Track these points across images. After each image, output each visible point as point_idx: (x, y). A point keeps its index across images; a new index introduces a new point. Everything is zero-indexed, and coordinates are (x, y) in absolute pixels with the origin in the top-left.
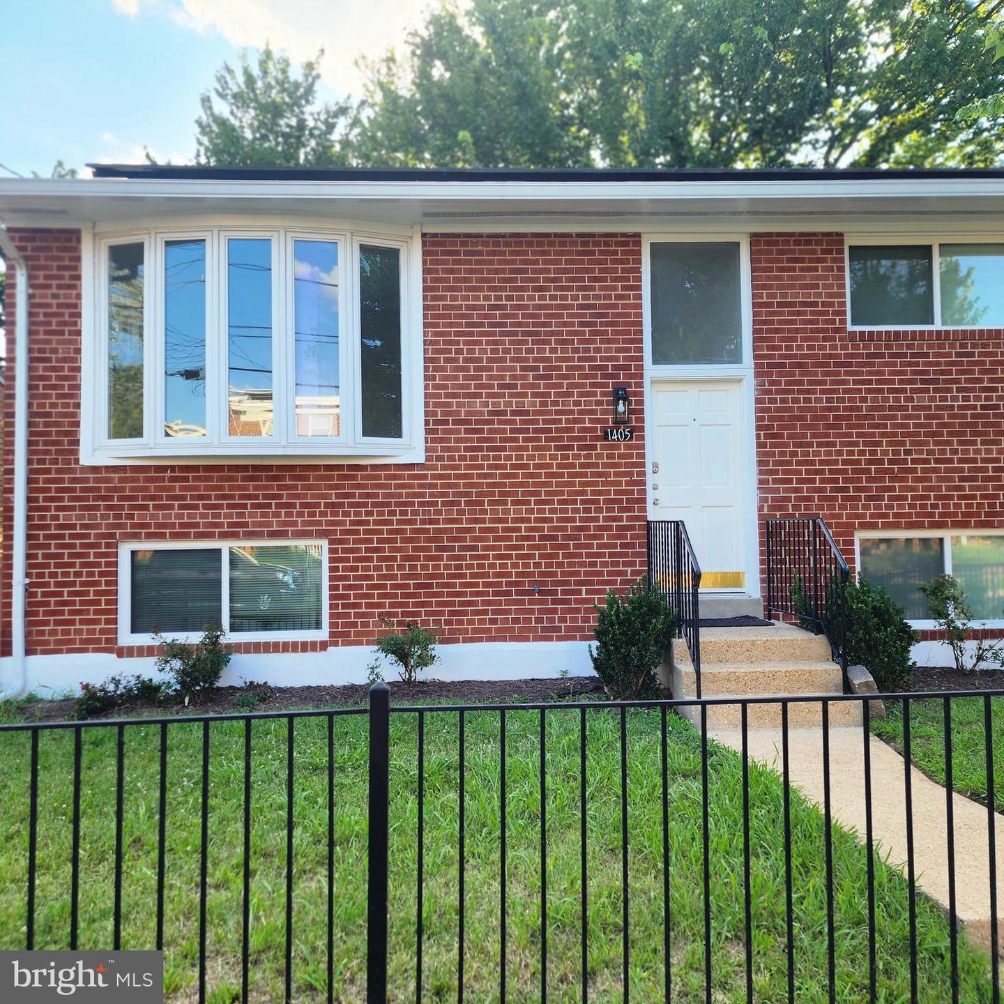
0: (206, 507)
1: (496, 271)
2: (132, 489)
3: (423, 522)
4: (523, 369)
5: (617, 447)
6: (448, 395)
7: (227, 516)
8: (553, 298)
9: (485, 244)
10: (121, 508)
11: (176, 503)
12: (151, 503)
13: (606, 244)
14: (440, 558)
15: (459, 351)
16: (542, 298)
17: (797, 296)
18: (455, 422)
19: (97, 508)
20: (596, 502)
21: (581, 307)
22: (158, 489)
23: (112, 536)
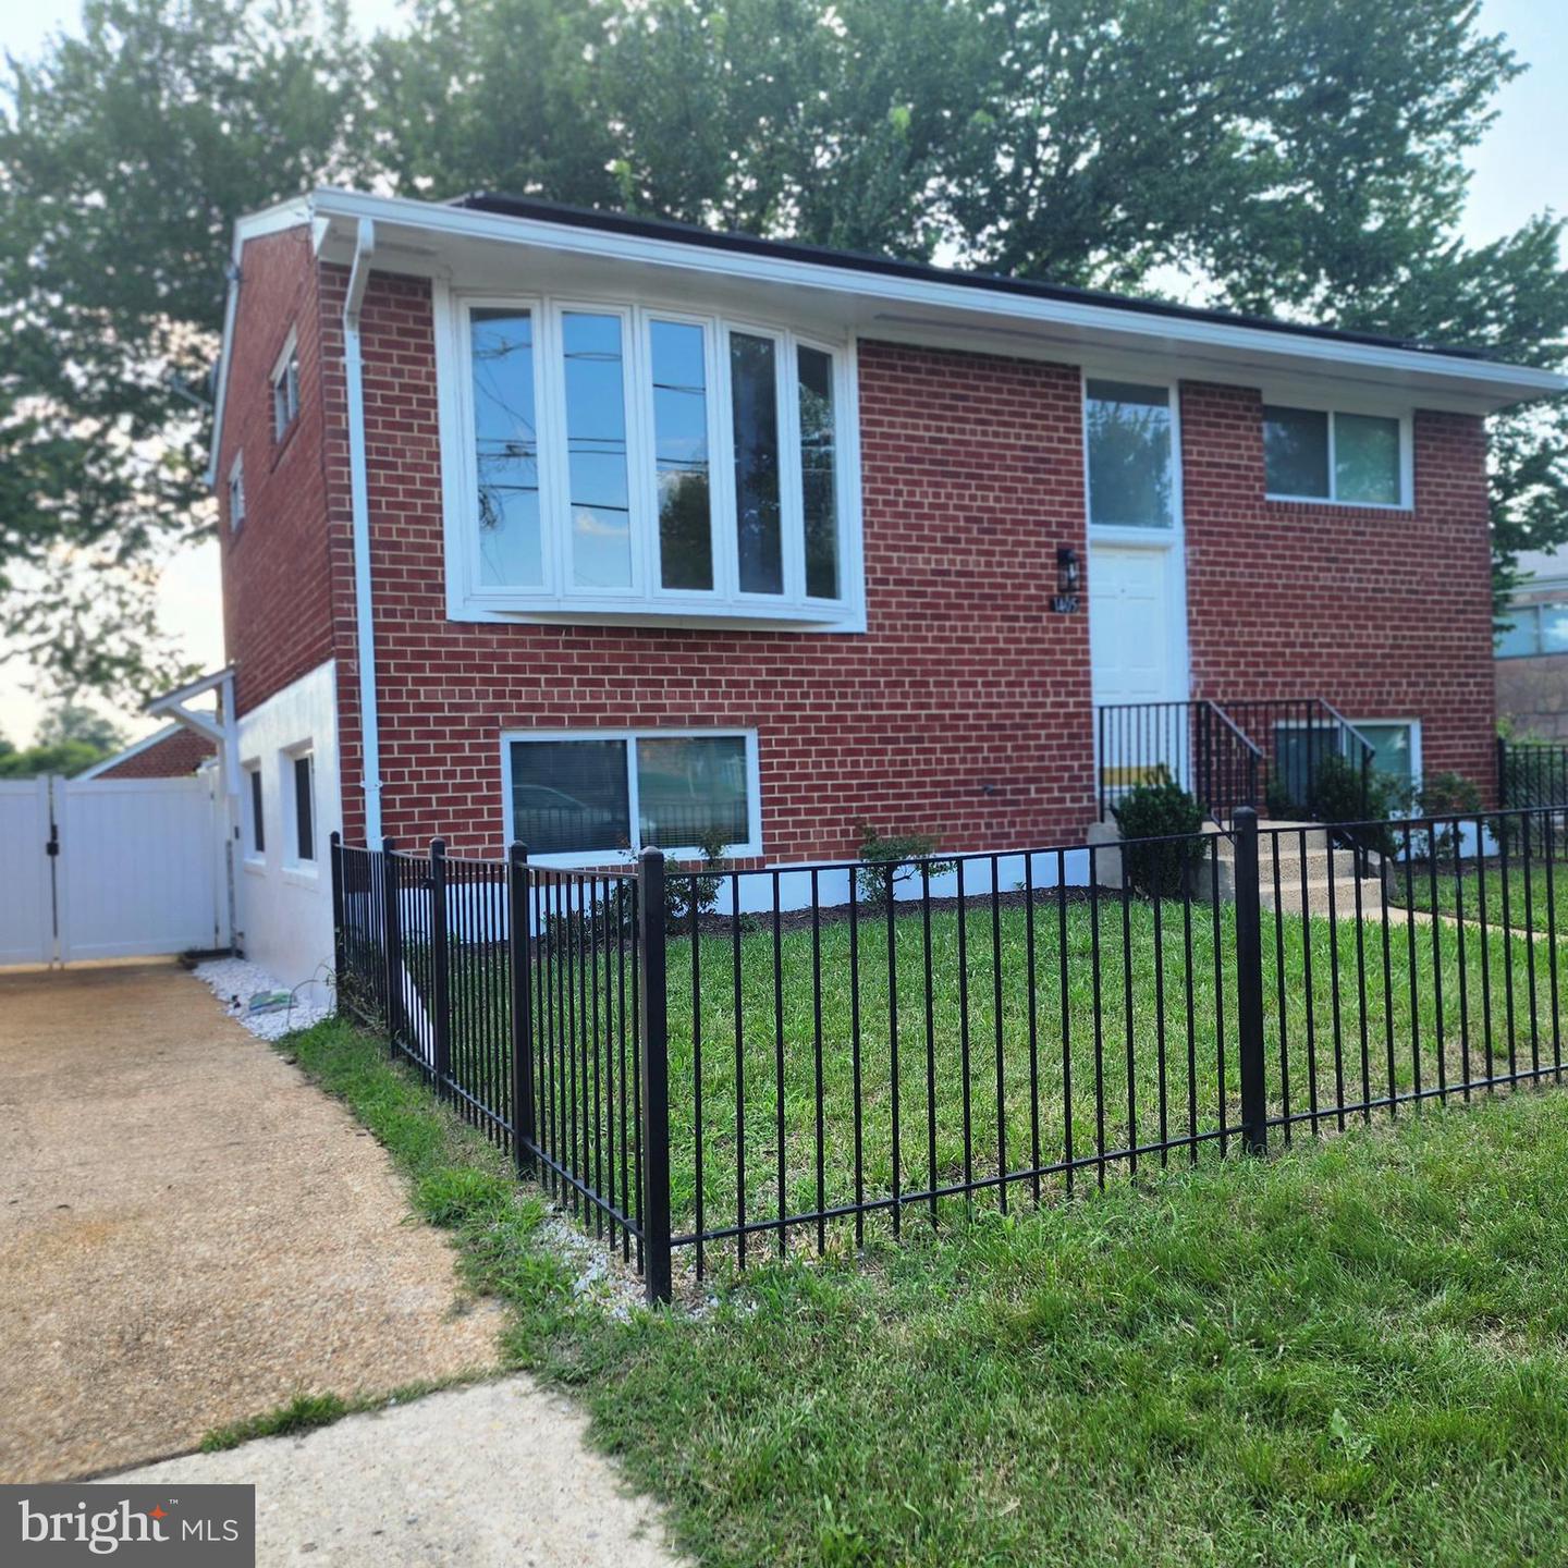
0: (613, 683)
1: (936, 395)
2: (517, 657)
3: (865, 707)
4: (968, 519)
5: (1061, 620)
6: (889, 548)
7: (640, 696)
8: (996, 435)
9: (924, 360)
10: (504, 682)
11: (575, 677)
12: (543, 677)
13: (1048, 375)
14: (882, 752)
15: (899, 493)
16: (984, 433)
17: (1221, 455)
18: (898, 582)
19: (471, 682)
20: (1043, 684)
21: (1025, 448)
22: (549, 657)
23: (494, 721)
